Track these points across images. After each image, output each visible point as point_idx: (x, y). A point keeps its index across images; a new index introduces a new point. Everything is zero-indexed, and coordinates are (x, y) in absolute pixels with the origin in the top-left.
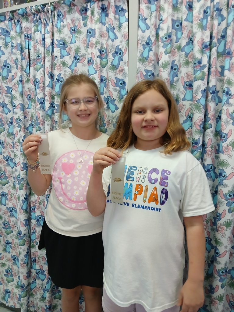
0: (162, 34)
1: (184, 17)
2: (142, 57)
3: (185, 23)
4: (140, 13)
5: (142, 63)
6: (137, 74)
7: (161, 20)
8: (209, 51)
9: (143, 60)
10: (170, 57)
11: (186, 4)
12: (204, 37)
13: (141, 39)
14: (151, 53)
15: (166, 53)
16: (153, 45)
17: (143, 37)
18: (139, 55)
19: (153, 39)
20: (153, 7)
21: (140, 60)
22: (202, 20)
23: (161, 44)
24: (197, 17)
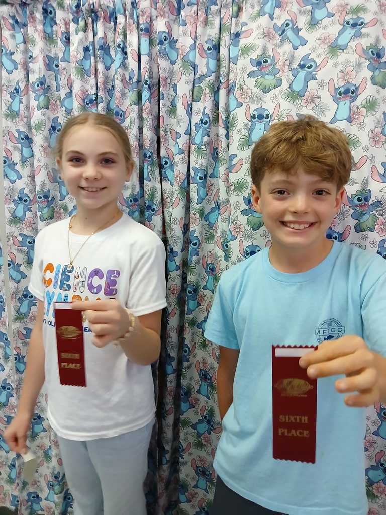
0: (33, 78)
1: (61, 55)
2: (10, 111)
3: (62, 65)
4: (3, 44)
5: (10, 120)
6: (3, 136)
7: (30, 57)
8: (96, 108)
9: (12, 114)
10: (44, 114)
11: (61, 37)
12: (88, 87)
13: (7, 84)
14: (22, 107)
15: (39, 108)
16: (22, 94)
17: (9, 81)
18: (4, 108)
19: (22, 86)
20: (19, 37)
21: (7, 116)
22: (80, 63)
23: (32, 94)
24: (75, 57)
